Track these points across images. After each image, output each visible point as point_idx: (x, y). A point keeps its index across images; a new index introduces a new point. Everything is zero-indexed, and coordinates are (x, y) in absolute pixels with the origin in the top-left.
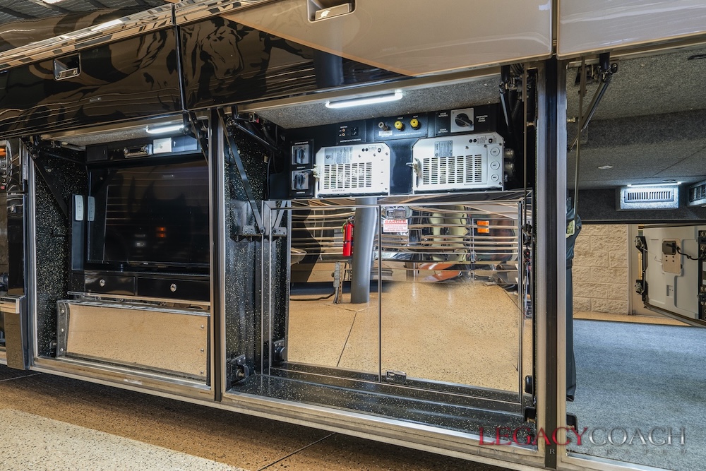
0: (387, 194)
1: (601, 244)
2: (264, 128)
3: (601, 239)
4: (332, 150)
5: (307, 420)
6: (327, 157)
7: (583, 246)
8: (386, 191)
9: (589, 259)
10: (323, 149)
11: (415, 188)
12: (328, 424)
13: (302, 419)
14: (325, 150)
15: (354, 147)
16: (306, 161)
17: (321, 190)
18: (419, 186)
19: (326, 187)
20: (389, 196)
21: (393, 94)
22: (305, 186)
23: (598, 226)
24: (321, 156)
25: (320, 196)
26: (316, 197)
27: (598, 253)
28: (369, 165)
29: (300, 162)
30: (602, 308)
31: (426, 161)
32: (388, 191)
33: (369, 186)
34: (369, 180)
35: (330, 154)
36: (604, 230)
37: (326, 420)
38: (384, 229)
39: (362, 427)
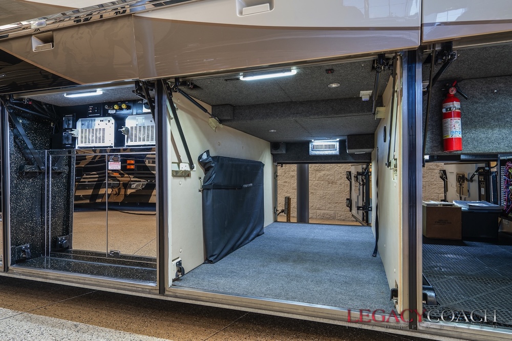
0: (112, 147)
1: (341, 177)
2: (44, 106)
3: (341, 173)
4: (85, 120)
5: (53, 279)
6: (82, 124)
7: (331, 178)
8: (112, 145)
9: (335, 186)
10: (80, 119)
11: (126, 144)
12: (63, 281)
13: (50, 279)
14: (82, 120)
15: (96, 118)
16: (71, 127)
17: (79, 144)
18: (129, 143)
19: (82, 142)
20: (114, 148)
21: (96, 91)
22: (70, 142)
23: (339, 165)
24: (79, 124)
25: (79, 147)
26: (77, 148)
27: (339, 182)
28: (104, 129)
29: (67, 127)
30: (341, 217)
31: (132, 128)
32: (113, 145)
33: (103, 142)
34: (103, 140)
35: (84, 123)
36: (342, 168)
37: (61, 278)
38: (109, 167)
39: (79, 281)
